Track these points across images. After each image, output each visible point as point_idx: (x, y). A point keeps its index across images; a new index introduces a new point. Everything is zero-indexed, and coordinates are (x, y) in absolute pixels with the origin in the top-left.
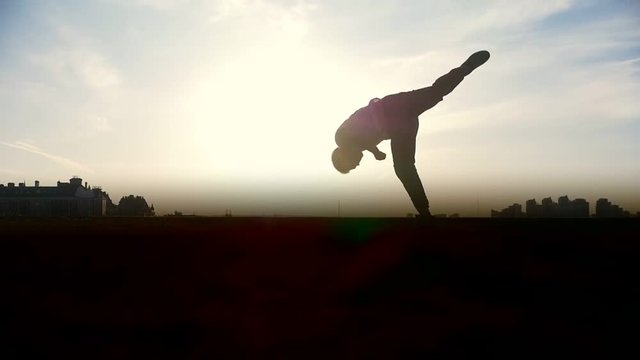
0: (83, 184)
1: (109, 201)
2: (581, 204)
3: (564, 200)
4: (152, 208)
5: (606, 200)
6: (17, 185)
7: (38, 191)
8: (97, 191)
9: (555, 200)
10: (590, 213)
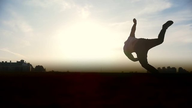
0: (24, 62)
1: (32, 67)
2: (174, 69)
3: (169, 67)
4: (45, 69)
5: (181, 68)
6: (4, 62)
7: (11, 64)
8: (29, 64)
9: (166, 68)
10: (177, 72)
